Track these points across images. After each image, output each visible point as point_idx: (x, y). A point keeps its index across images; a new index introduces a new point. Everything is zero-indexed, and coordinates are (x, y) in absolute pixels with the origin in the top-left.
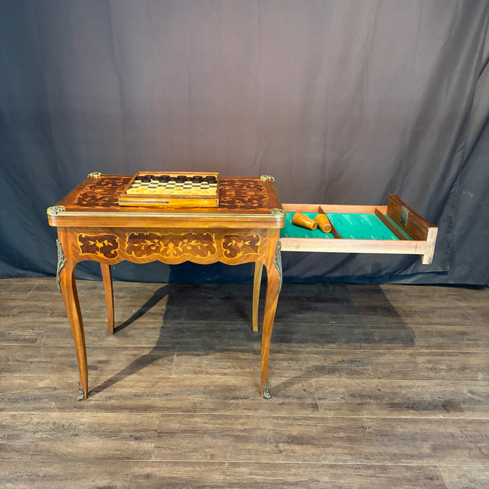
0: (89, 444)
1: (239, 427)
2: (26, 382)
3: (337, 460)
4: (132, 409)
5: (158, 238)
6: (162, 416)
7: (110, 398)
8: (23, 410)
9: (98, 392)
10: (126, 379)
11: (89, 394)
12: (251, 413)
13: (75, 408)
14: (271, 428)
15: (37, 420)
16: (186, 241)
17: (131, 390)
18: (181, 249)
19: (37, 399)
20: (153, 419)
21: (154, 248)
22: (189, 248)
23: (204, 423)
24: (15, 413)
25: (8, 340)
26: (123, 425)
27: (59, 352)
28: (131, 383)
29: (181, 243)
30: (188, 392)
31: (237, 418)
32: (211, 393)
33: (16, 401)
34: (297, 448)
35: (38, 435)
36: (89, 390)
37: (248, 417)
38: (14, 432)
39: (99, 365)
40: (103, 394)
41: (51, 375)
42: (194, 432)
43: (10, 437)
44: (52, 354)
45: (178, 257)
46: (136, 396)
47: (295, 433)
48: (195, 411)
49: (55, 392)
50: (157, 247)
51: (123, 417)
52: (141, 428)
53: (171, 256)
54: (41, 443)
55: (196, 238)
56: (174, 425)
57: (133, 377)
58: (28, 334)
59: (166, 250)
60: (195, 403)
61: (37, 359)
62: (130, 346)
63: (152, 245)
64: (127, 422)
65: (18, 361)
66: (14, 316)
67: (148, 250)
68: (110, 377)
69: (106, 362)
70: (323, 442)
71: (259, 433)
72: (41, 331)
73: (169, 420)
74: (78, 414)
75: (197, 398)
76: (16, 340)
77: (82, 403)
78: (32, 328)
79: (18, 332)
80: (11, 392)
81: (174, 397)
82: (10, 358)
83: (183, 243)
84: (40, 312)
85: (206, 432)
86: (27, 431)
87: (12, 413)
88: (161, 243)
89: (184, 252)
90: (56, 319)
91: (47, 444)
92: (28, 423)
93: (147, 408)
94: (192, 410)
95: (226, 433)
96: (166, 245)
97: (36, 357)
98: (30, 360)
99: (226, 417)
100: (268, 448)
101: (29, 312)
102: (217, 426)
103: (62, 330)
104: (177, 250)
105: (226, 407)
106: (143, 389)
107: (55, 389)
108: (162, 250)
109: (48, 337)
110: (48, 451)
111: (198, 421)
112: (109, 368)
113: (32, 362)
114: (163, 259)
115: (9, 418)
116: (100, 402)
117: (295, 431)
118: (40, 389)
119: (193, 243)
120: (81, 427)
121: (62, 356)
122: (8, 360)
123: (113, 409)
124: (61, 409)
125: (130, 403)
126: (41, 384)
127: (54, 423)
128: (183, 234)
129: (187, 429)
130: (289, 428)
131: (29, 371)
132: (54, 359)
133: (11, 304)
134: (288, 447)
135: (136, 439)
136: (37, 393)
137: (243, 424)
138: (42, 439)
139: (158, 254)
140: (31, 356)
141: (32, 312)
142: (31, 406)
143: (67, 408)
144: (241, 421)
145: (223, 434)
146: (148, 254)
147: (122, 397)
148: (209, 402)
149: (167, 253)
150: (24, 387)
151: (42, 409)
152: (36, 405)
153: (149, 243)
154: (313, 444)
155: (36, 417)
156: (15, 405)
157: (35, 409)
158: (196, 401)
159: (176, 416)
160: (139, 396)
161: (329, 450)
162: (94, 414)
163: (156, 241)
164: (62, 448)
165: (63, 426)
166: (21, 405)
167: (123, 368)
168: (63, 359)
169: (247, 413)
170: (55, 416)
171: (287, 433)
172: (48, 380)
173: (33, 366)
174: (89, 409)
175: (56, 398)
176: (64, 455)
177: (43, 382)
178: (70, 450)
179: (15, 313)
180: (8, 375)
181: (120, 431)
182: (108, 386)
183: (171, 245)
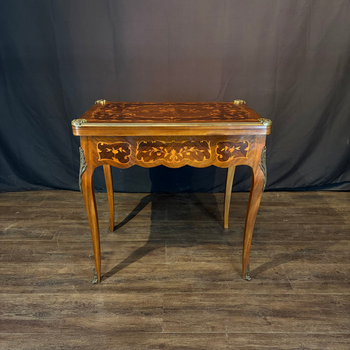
0: (108, 319)
1: (230, 303)
2: (48, 269)
3: (319, 330)
4: (139, 290)
5: (163, 145)
6: (165, 295)
7: (119, 281)
8: (49, 292)
9: (108, 277)
10: (129, 266)
11: (102, 279)
12: (237, 292)
13: (92, 289)
14: (257, 303)
15: (62, 300)
16: (186, 148)
17: (135, 275)
18: (181, 155)
19: (59, 283)
20: (158, 298)
21: (159, 154)
22: (188, 154)
23: (201, 301)
24: (43, 294)
25: (31, 237)
26: (134, 303)
27: (72, 246)
28: (135, 270)
29: (182, 149)
30: (182, 276)
31: (227, 296)
32: (201, 276)
33: (43, 284)
34: (283, 320)
35: (65, 312)
36: (101, 275)
37: (236, 295)
38: (45, 310)
39: (106, 256)
40: (112, 278)
41: (68, 264)
42: (193, 308)
43: (41, 314)
44: (67, 247)
45: (179, 161)
46: (140, 279)
47: (278, 308)
48: (191, 291)
49: (73, 278)
50: (162, 153)
51: (132, 297)
52: (149, 305)
53: (173, 161)
54: (68, 319)
55: (195, 145)
56: (176, 303)
57: (135, 264)
58: (45, 232)
59: (169, 156)
60: (190, 285)
61: (55, 252)
62: (128, 240)
63: (158, 152)
64: (135, 300)
65: (40, 253)
66: (32, 219)
67: (155, 156)
68: (116, 265)
69: (111, 253)
70: (303, 315)
71: (248, 308)
72: (55, 230)
73: (171, 299)
74: (95, 295)
75: (191, 281)
76: (36, 237)
77: (97, 286)
78: (48, 228)
79: (37, 231)
80: (37, 278)
81: (171, 280)
82: (33, 251)
83: (184, 150)
84: (52, 216)
85: (203, 308)
86: (55, 309)
87: (41, 294)
88: (165, 149)
89: (183, 158)
90: (66, 221)
91: (73, 320)
92: (55, 303)
93: (151, 289)
94: (188, 291)
95: (220, 309)
96: (169, 152)
97: (54, 250)
98: (50, 253)
99: (218, 295)
100: (259, 320)
101: (43, 216)
102: (212, 303)
103: (72, 229)
104: (178, 156)
105: (216, 287)
106: (145, 274)
107: (73, 275)
108: (166, 155)
109: (61, 235)
110: (74, 325)
111: (195, 299)
112: (114, 257)
113: (51, 254)
114: (167, 164)
115: (39, 299)
116: (111, 285)
117: (278, 306)
118: (61, 275)
119: (192, 149)
120: (99, 305)
121: (74, 249)
122: (32, 253)
123: (122, 290)
124: (81, 291)
125: (136, 285)
126: (61, 271)
127: (76, 303)
128: (183, 142)
129: (187, 305)
130: (272, 304)
131: (50, 261)
132: (69, 252)
133: (29, 210)
134: (274, 319)
135: (147, 314)
136: (59, 278)
137: (233, 301)
138: (68, 316)
139: (162, 159)
140: (49, 250)
141: (46, 216)
142: (55, 289)
143: (85, 290)
144: (231, 298)
145: (218, 309)
146: (154, 159)
147: (128, 280)
148: (201, 284)
149: (170, 158)
150: (48, 273)
151: (65, 291)
152: (60, 288)
153: (155, 150)
154: (295, 317)
155: (61, 298)
156: (41, 288)
157: (59, 291)
158: (190, 283)
159: (176, 295)
160: (143, 279)
161: (310, 322)
162: (108, 295)
163: (161, 148)
164: (85, 322)
165: (84, 305)
166: (47, 288)
167: (126, 258)
168: (75, 252)
169: (234, 292)
170: (76, 296)
171: (271, 308)
172: (66, 268)
173: (53, 257)
174: (103, 290)
175: (75, 282)
176: (89, 329)
177: (62, 270)
178: (92, 324)
179: (33, 217)
180: (33, 264)
181: (132, 308)
182: (116, 272)
183: (173, 152)
